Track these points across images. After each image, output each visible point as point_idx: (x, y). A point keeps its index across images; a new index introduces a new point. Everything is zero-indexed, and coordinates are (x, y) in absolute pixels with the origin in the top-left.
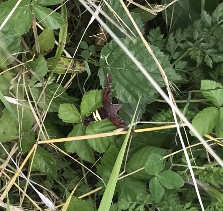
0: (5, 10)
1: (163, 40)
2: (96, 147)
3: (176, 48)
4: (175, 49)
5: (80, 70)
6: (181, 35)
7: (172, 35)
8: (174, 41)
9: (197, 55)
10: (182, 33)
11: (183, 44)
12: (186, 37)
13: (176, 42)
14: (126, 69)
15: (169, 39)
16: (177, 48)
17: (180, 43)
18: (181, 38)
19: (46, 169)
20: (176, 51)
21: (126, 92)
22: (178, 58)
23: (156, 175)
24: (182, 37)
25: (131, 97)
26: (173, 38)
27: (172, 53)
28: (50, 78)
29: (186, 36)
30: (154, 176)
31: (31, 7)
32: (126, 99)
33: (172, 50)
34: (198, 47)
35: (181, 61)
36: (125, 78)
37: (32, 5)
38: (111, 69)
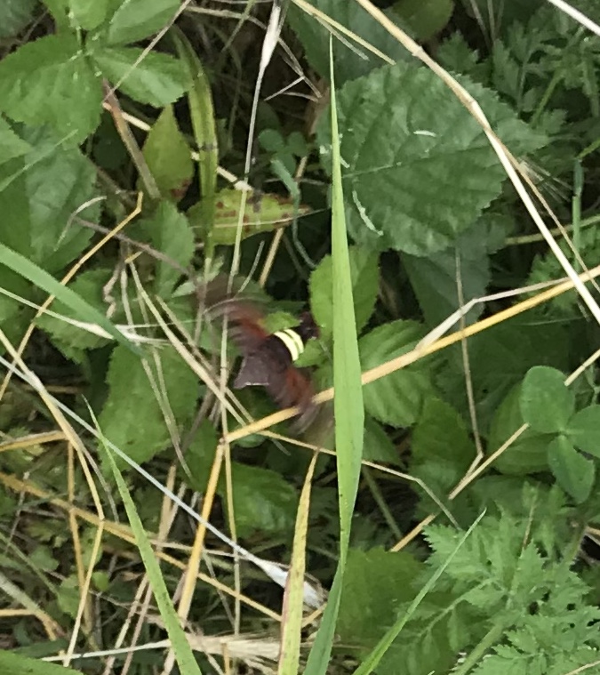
0: (19, 81)
1: (480, 65)
2: (388, 414)
3: (523, 79)
4: (522, 84)
5: (285, 216)
6: (526, 40)
7: (502, 46)
8: (512, 60)
9: (581, 74)
10: (525, 32)
11: (538, 62)
12: (542, 42)
13: (520, 63)
14: (399, 164)
15: (495, 59)
16: (527, 80)
17: (530, 62)
18: (528, 49)
19: (276, 521)
20: (526, 89)
21: (418, 226)
22: (536, 106)
23: (561, 429)
24: (529, 43)
25: (434, 235)
26: (507, 53)
27: (518, 98)
28: (208, 261)
29: (541, 37)
30: (557, 434)
31: (88, 59)
32: (423, 246)
33: (513, 87)
34: (579, 55)
35: (546, 114)
36: (403, 189)
37: (90, 53)
38: (359, 176)
